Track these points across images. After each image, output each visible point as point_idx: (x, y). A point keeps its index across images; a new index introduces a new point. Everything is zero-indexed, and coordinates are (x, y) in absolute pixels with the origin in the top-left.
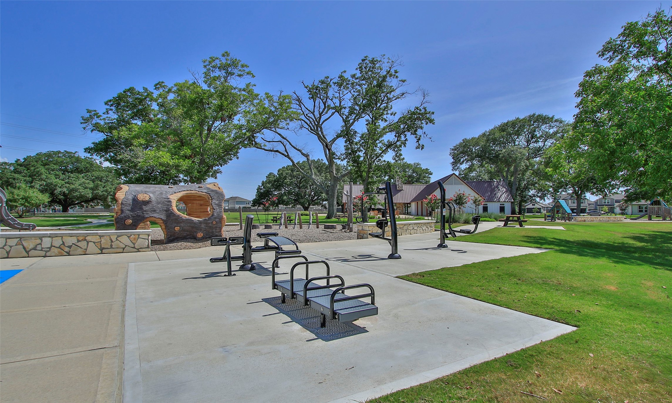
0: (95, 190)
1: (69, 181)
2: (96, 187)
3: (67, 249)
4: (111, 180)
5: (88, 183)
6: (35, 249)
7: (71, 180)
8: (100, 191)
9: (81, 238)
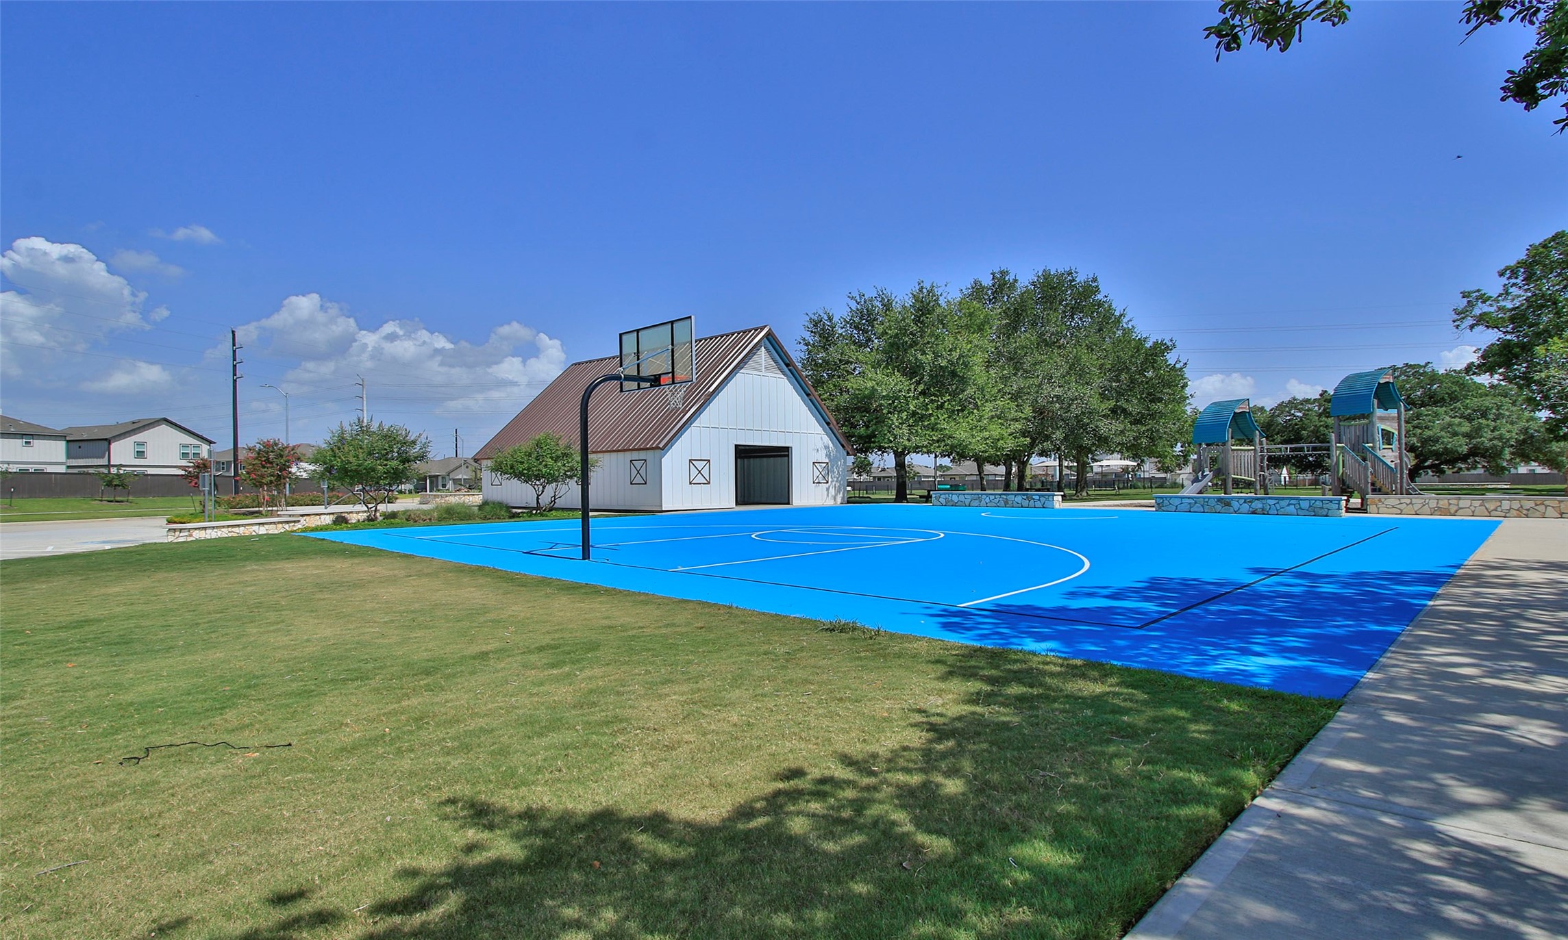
0: (1474, 438)
1: (1419, 423)
2: (1477, 431)
3: (1525, 512)
4: (1508, 413)
5: (1460, 424)
6: (1495, 510)
7: (1424, 420)
8: (1486, 440)
9: (1539, 503)
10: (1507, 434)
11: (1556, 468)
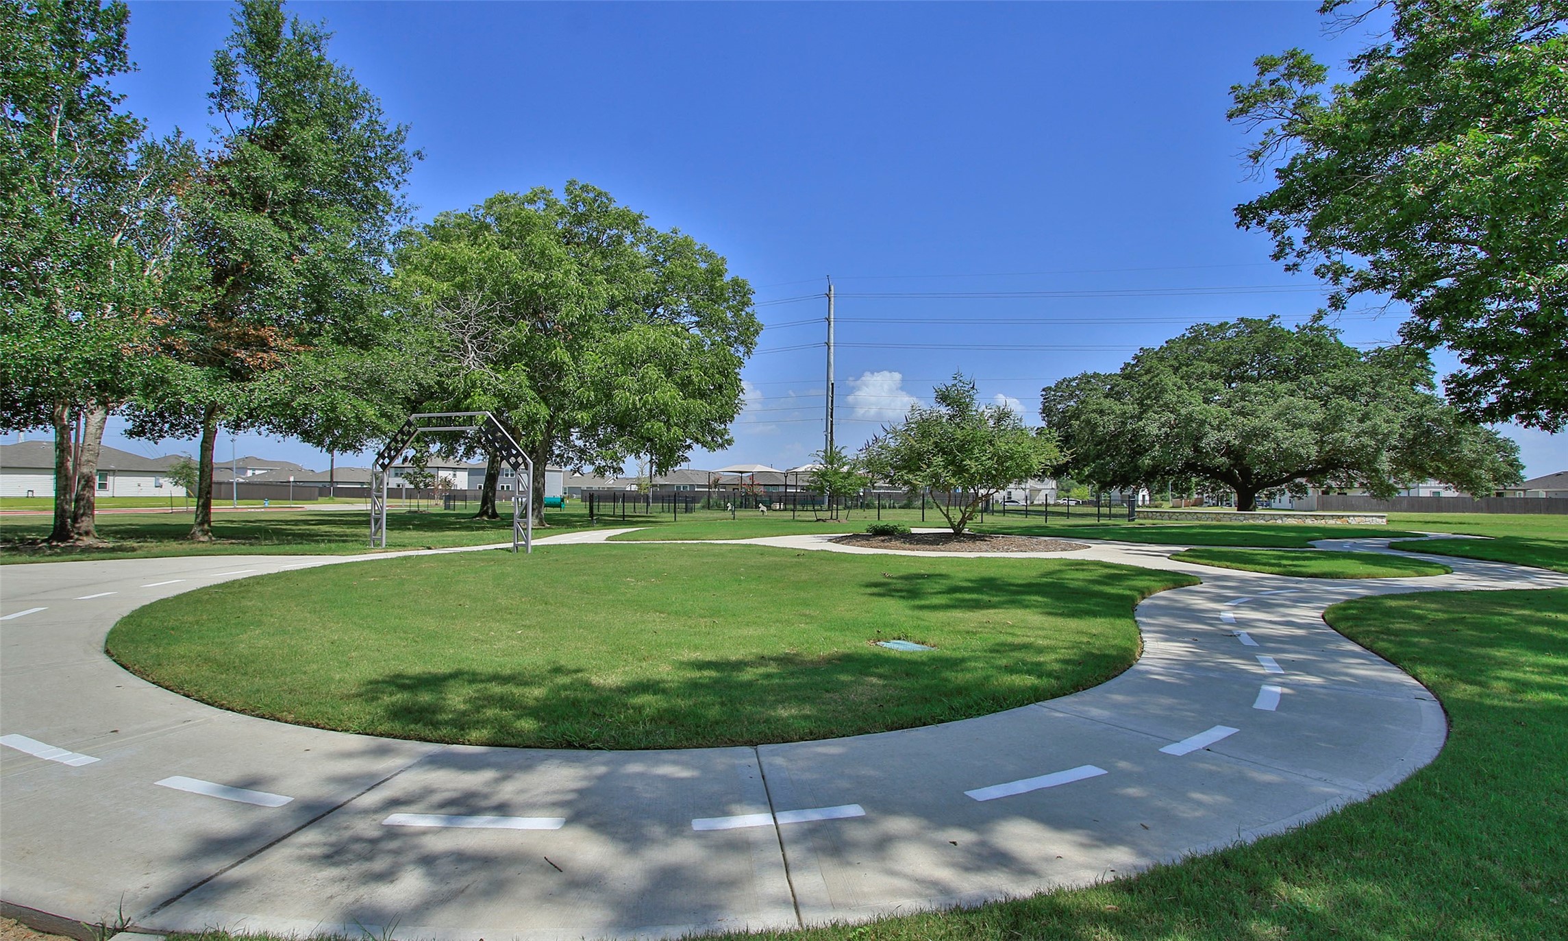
0: (1331, 432)
1: (1243, 407)
2: (1335, 421)
5: (1308, 410)
8: (1348, 436)
10: (1384, 425)
11: (1468, 489)
